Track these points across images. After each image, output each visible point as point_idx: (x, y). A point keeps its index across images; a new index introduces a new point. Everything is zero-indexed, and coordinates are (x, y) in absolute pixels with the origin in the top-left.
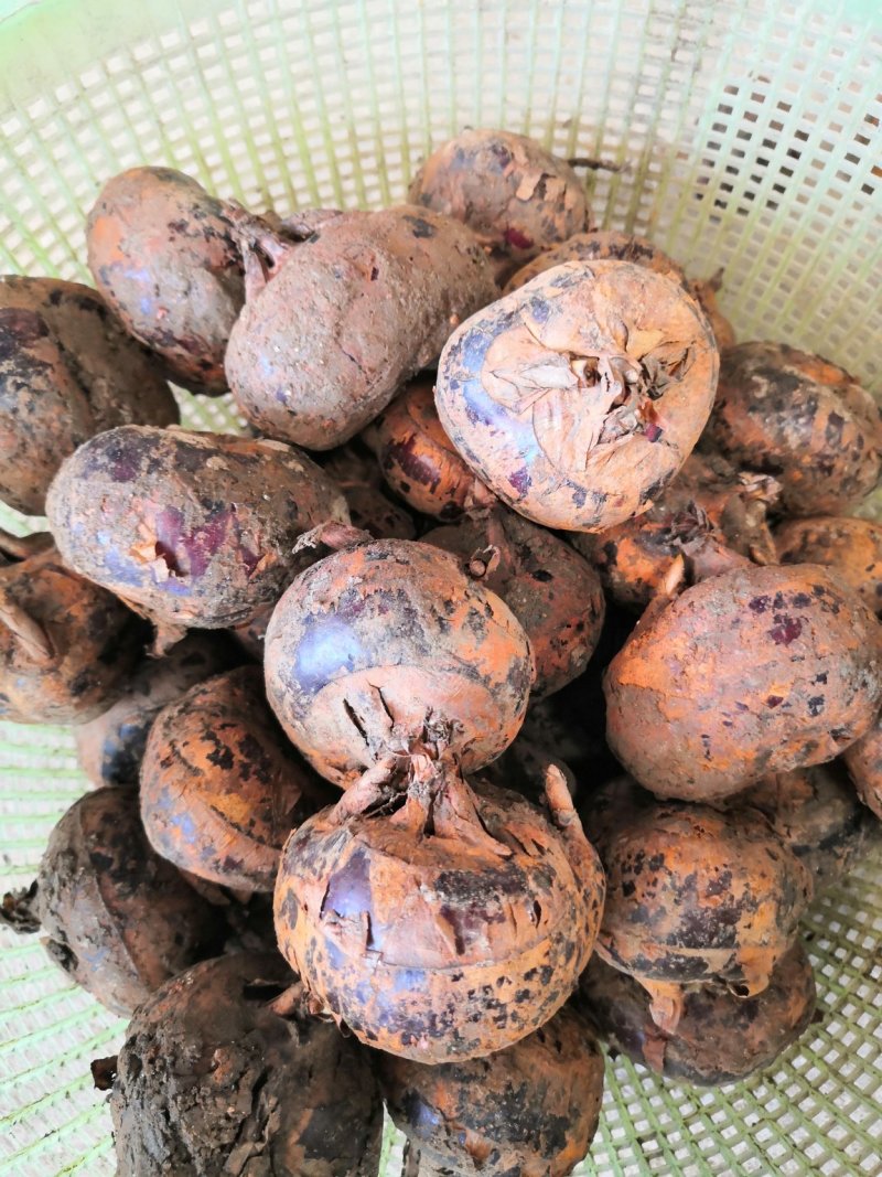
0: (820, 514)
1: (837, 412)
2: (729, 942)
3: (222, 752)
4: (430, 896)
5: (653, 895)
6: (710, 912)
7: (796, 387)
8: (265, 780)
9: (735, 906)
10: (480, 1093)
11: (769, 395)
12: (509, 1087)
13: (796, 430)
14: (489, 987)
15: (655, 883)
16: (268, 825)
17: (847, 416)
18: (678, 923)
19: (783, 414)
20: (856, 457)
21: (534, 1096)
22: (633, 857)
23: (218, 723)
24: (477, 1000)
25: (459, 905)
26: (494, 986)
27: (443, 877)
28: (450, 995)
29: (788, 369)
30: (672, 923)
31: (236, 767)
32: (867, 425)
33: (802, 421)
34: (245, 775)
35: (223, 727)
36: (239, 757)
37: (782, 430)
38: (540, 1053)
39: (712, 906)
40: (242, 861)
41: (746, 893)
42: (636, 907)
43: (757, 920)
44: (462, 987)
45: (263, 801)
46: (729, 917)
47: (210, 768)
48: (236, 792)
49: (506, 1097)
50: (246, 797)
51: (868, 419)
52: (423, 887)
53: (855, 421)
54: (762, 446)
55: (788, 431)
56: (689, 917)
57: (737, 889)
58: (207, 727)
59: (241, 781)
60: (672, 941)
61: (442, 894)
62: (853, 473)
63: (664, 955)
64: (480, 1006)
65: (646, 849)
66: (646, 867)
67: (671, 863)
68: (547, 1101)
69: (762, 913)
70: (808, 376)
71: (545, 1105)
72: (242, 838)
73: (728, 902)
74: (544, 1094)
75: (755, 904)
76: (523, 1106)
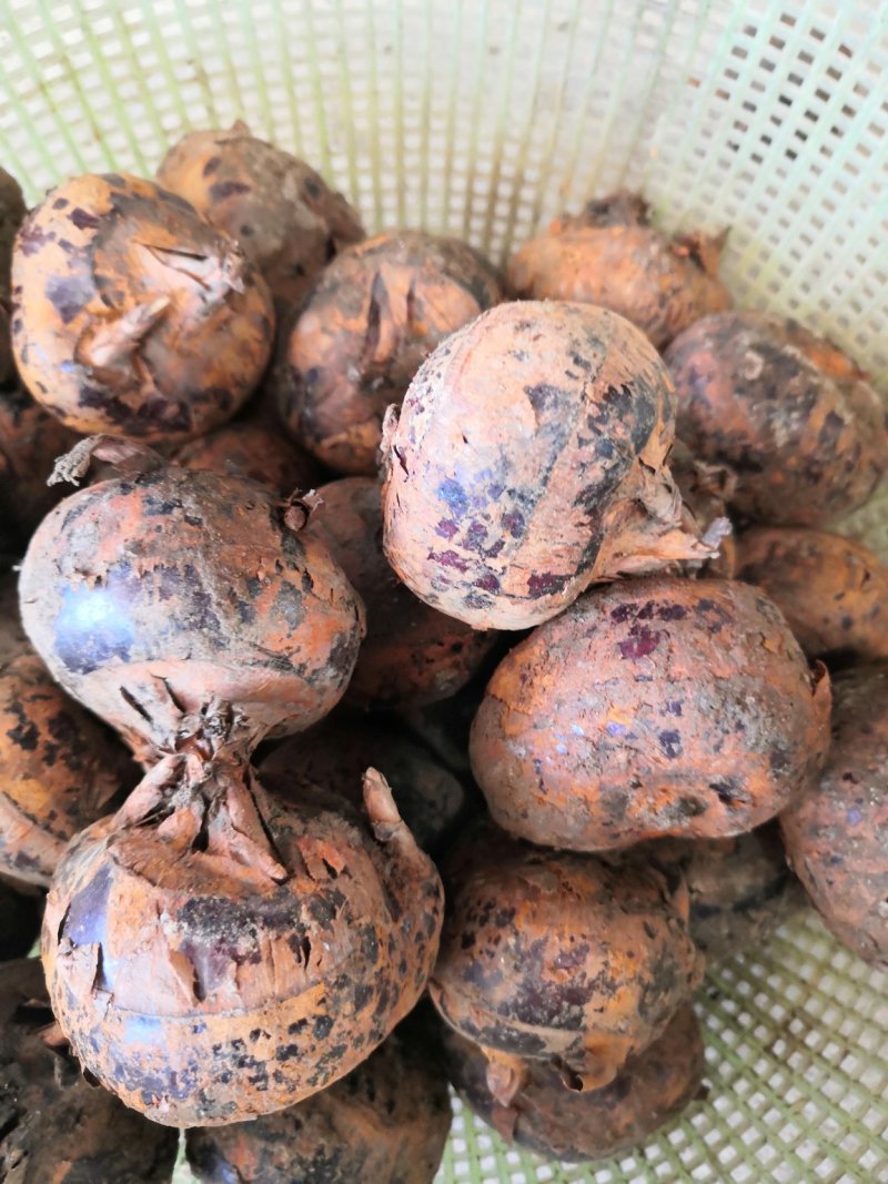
0: (795, 525)
1: (837, 411)
2: (574, 1024)
3: (26, 729)
4: (170, 927)
5: (492, 955)
6: (553, 987)
7: (794, 374)
8: (75, 767)
9: (586, 985)
10: (285, 1155)
11: (762, 378)
12: (320, 1152)
13: (787, 425)
14: (240, 1041)
15: (497, 941)
16: (72, 819)
17: (848, 418)
18: (514, 992)
19: (776, 404)
20: (849, 467)
21: (350, 1164)
22: (483, 905)
23: (29, 693)
24: (224, 1056)
25: (203, 940)
26: (247, 1040)
27: (191, 904)
28: (189, 1049)
29: (790, 350)
30: (507, 989)
31: (40, 748)
32: (869, 432)
33: (795, 415)
34: (50, 760)
35: (34, 698)
36: (45, 736)
37: (770, 422)
38: (364, 1115)
39: (557, 981)
40: (38, 857)
41: (603, 972)
42: (471, 964)
43: (612, 1004)
44: (205, 1041)
45: (69, 790)
46: (577, 997)
47: (9, 747)
48: (36, 778)
49: (315, 1163)
50: (50, 783)
51: (871, 425)
52: (165, 916)
53: (857, 427)
54: (744, 435)
55: (778, 424)
56: (528, 988)
57: (592, 966)
58: (16, 696)
59: (44, 766)
60: (505, 1010)
61: (185, 925)
62: (843, 486)
63: (493, 1025)
64: (230, 1065)
65: (499, 898)
66: (493, 919)
67: (521, 923)
68: (364, 1171)
69: (620, 998)
70: (812, 364)
71: (361, 1175)
72: (38, 830)
73: (578, 979)
74: (362, 1163)
75: (611, 987)
76: (334, 1175)
